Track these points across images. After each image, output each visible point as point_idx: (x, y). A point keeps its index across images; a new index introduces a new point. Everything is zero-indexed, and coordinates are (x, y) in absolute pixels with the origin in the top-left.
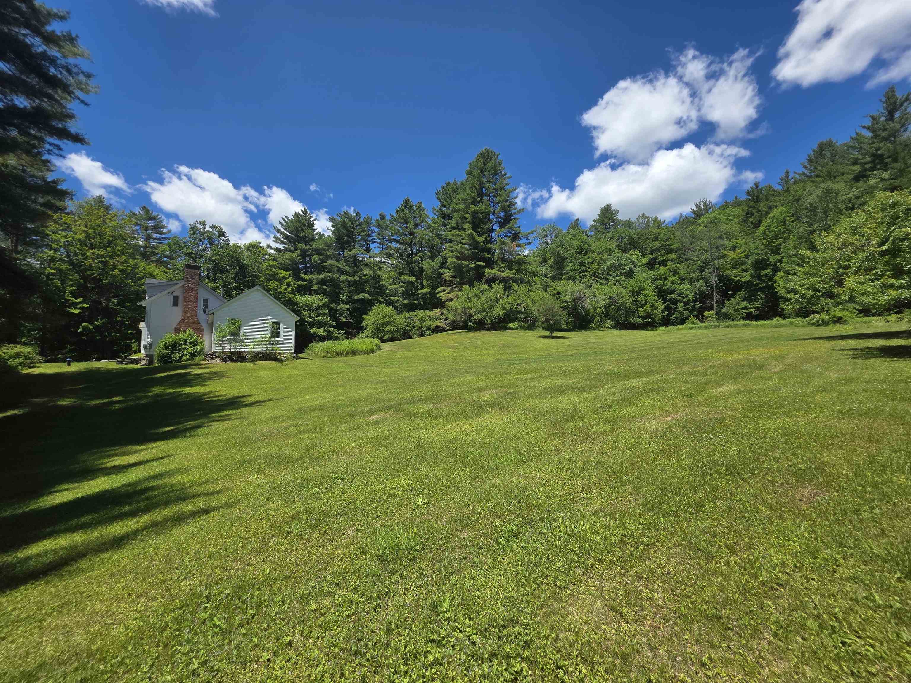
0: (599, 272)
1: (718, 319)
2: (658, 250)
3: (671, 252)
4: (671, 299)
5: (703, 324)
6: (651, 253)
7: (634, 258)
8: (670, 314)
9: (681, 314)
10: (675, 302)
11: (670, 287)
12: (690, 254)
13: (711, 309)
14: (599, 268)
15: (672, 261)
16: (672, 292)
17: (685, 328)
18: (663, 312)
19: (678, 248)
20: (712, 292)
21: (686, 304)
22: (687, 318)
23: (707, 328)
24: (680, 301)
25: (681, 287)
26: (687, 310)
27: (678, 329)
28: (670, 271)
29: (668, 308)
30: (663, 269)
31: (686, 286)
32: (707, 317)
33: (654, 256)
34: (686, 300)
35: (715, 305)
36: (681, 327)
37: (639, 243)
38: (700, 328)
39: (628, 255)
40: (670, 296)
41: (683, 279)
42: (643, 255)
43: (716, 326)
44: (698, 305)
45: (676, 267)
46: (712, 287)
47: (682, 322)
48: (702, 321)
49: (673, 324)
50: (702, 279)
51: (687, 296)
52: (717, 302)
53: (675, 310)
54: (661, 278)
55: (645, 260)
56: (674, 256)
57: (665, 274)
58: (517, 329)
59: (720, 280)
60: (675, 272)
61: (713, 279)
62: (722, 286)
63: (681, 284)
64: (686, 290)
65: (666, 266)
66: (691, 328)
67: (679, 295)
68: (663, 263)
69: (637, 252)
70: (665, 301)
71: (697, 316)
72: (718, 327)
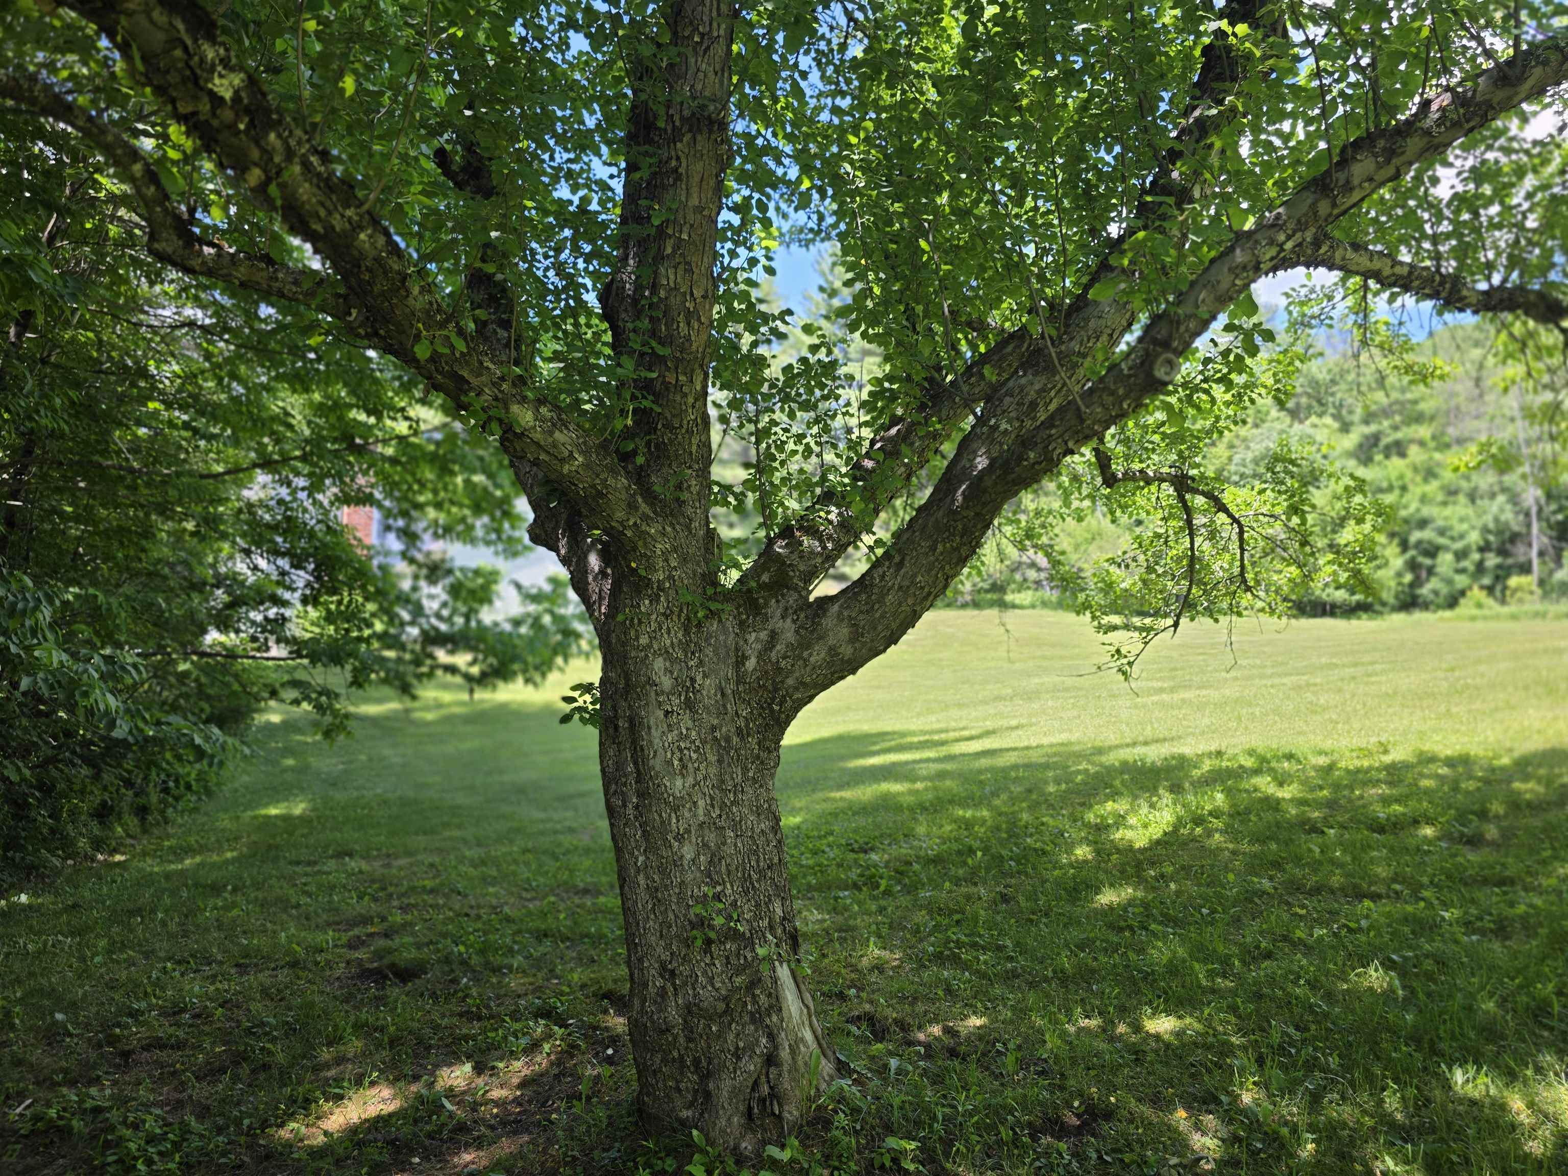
0: (1233, 468)
1: (1546, 595)
2: (1386, 413)
3: (1419, 418)
4: (1419, 543)
5: (1505, 610)
6: (1366, 422)
7: (1321, 436)
8: (1417, 583)
9: (1449, 582)
10: (1432, 551)
11: (1418, 510)
12: (1469, 426)
13: (1525, 569)
14: (1230, 459)
15: (1422, 443)
16: (1423, 523)
17: (1459, 618)
18: (1399, 575)
19: (1438, 410)
20: (1529, 525)
21: (1461, 555)
22: (1463, 593)
23: (1514, 617)
24: (1446, 549)
25: (1448, 511)
26: (1463, 571)
27: (1442, 619)
28: (1416, 469)
29: (1413, 566)
30: (1396, 464)
31: (1461, 508)
32: (1515, 590)
33: (1373, 428)
34: (1459, 545)
35: (1536, 562)
36: (1448, 614)
37: (1333, 394)
38: (1497, 617)
39: (1306, 427)
40: (1416, 536)
41: (1452, 492)
42: (1345, 428)
43: (1536, 615)
44: (1492, 560)
45: (1431, 458)
46: (1527, 514)
47: (1452, 602)
48: (1503, 601)
49: (1426, 606)
50: (1504, 490)
51: (1462, 536)
52: (1541, 554)
53: (1431, 571)
54: (1390, 489)
55: (1351, 441)
56: (1424, 431)
57: (1401, 477)
58: (1033, 606)
59: (1549, 496)
60: (1430, 474)
61: (1532, 495)
62: (1555, 512)
63: (1445, 504)
64: (1462, 520)
65: (1403, 455)
66: (1473, 618)
67: (1442, 532)
68: (1399, 449)
69: (1328, 420)
70: (1404, 546)
71: (1490, 590)
72: (1543, 615)
